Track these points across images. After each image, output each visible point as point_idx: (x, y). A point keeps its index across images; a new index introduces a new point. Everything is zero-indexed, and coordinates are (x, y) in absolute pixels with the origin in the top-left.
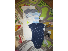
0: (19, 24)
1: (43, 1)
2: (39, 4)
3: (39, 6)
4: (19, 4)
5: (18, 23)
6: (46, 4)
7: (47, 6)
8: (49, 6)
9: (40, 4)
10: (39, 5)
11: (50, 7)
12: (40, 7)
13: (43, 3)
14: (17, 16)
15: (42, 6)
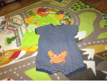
0: (18, 46)
1: (81, 2)
2: (72, 6)
3: (72, 10)
4: (29, 7)
5: (16, 44)
6: (88, 6)
7: (93, 9)
8: (96, 9)
9: (75, 7)
10: (72, 8)
11: (100, 12)
12: (75, 12)
13: (83, 4)
14: (19, 29)
15: (78, 10)
